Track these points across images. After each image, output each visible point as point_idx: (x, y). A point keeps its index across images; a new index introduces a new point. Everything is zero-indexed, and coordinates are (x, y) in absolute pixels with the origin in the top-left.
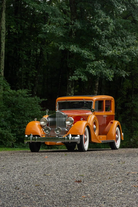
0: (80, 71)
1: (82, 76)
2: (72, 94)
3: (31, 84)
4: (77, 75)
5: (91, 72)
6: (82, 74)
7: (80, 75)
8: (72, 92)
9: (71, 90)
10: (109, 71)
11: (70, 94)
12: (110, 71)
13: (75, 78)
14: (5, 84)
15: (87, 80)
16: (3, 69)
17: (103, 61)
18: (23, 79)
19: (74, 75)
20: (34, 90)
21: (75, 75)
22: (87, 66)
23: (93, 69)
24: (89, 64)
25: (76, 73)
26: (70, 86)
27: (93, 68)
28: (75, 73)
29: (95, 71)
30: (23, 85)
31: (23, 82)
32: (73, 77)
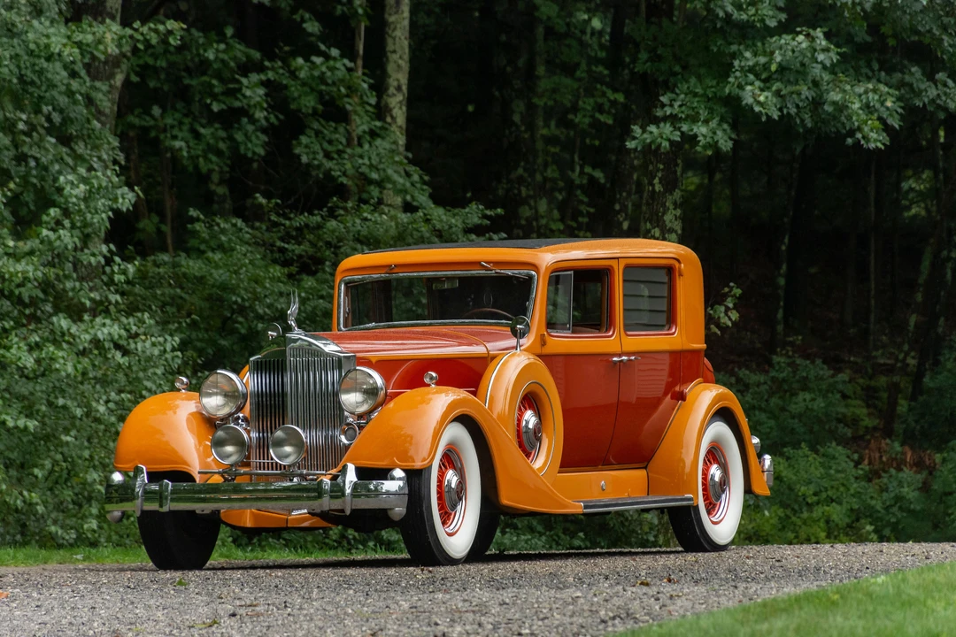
0: (696, 95)
1: (706, 122)
2: (671, 231)
3: (588, 169)
4: (673, 119)
5: (750, 100)
6: (704, 114)
7: (694, 119)
8: (668, 218)
9: (664, 205)
10: (866, 92)
11: (657, 232)
12: (875, 91)
13: (662, 134)
14: (396, 177)
15: (726, 145)
16: (404, 88)
17: (819, 33)
18: (540, 145)
19: (656, 121)
20: (617, 207)
21: (665, 119)
22: (736, 63)
23: (767, 82)
24: (748, 54)
25: (671, 106)
26: (656, 181)
27: (763, 76)
28: (663, 106)
29: (778, 93)
30: (545, 179)
31: (540, 161)
32: (653, 128)
